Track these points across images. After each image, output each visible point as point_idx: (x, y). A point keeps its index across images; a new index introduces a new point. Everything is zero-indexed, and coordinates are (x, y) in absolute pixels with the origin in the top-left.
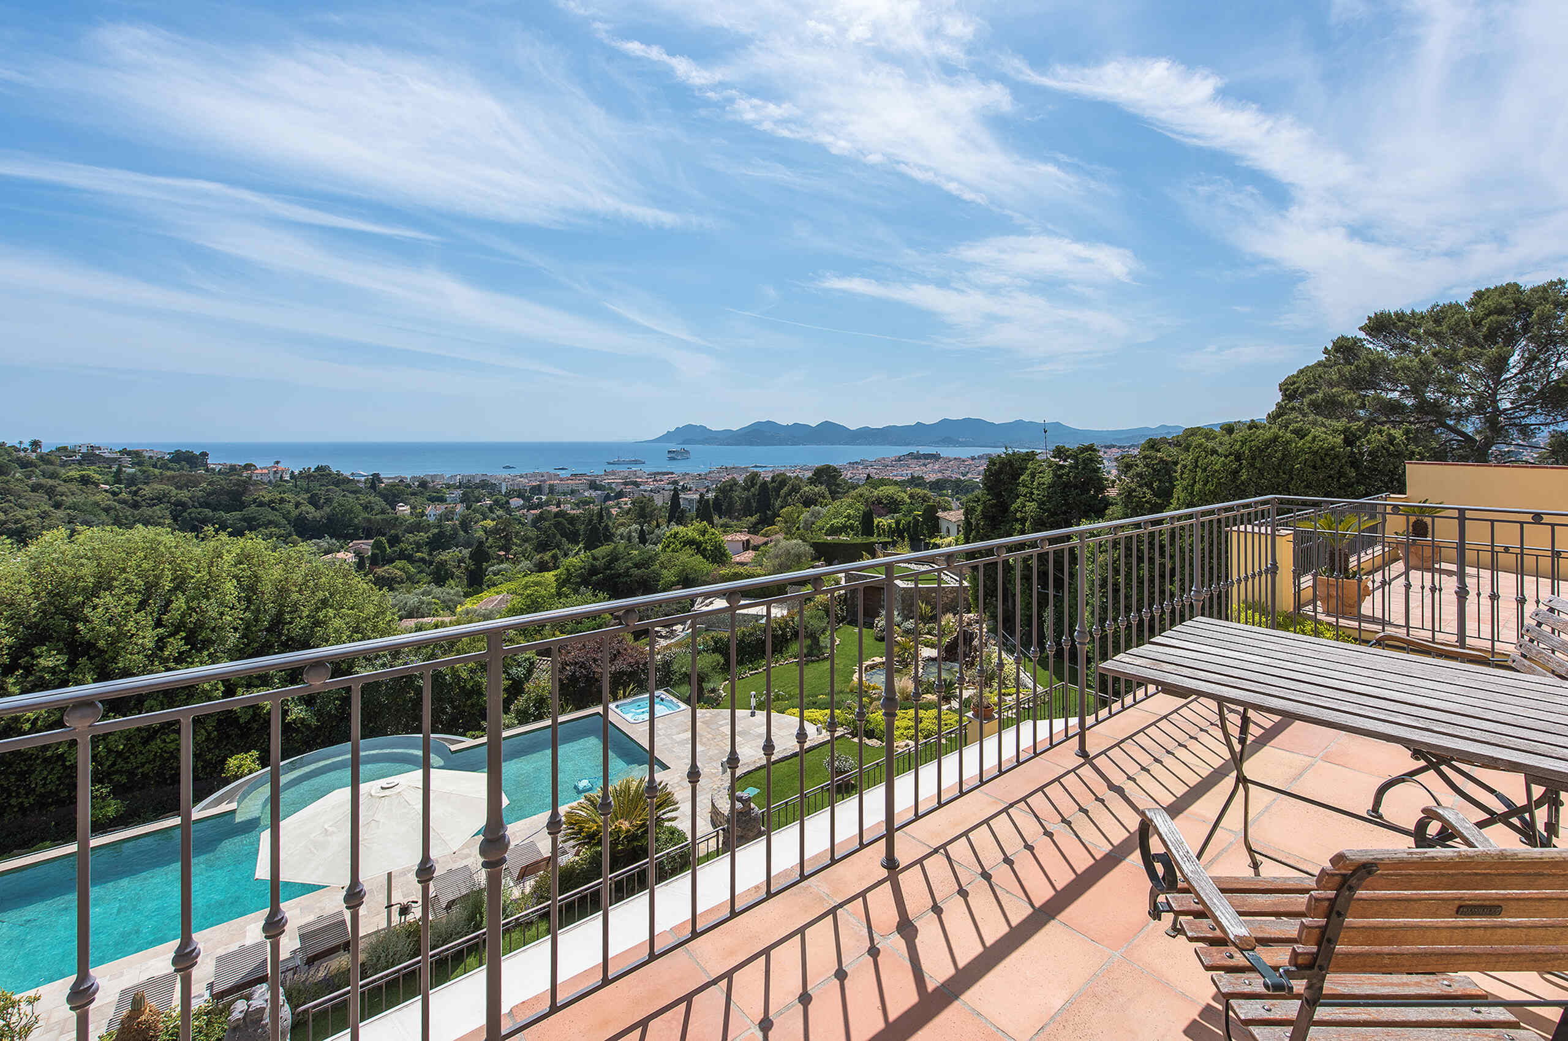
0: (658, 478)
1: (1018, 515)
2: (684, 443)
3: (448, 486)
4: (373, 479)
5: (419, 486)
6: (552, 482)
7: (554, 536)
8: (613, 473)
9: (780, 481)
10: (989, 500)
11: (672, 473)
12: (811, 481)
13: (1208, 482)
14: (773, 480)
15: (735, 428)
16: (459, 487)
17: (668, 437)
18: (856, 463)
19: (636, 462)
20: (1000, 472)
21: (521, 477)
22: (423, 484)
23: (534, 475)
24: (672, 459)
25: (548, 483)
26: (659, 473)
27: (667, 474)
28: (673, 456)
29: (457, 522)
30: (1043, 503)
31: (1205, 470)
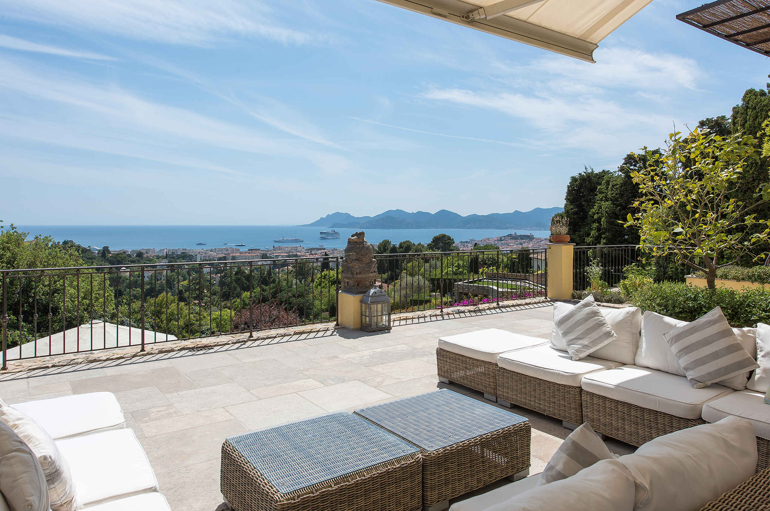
0: (313, 252)
1: (596, 217)
2: (332, 227)
3: (158, 257)
4: (104, 251)
5: (136, 256)
6: (234, 255)
7: (235, 288)
8: (280, 248)
9: (406, 247)
10: (572, 209)
11: (324, 249)
12: (430, 247)
13: (757, 117)
14: (401, 246)
15: (372, 215)
16: (166, 258)
17: (321, 222)
18: (467, 242)
19: (296, 241)
20: (581, 186)
21: (212, 251)
22: (140, 255)
23: (221, 250)
24: (323, 238)
25: (231, 255)
26: (314, 249)
27: (321, 249)
28: (324, 236)
29: (164, 282)
30: (616, 200)
31: (755, 108)
